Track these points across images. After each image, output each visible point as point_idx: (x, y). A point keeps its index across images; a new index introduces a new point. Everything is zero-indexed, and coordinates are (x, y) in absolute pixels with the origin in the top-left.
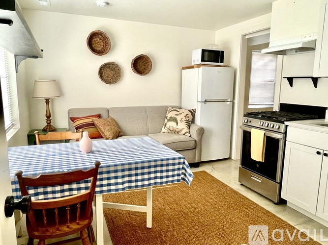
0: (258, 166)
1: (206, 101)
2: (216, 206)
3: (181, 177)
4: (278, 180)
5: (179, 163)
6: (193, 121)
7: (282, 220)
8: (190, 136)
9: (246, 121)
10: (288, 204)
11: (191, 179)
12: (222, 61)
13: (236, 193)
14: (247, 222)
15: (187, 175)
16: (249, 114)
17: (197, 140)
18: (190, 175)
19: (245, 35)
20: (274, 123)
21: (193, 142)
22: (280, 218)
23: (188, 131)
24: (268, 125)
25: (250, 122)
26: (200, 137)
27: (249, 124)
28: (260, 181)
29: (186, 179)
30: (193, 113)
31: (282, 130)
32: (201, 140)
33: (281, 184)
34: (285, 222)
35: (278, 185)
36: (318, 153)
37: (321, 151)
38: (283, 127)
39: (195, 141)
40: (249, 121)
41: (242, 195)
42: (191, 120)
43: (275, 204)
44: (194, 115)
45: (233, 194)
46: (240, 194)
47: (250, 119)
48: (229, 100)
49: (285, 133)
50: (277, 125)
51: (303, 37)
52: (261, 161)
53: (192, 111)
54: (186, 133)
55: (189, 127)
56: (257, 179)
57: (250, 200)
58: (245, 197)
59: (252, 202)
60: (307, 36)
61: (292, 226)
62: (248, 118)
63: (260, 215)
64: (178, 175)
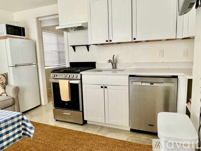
0: (66, 104)
1: (16, 66)
2: (46, 144)
3: (21, 133)
4: (81, 110)
5: (18, 121)
6: (7, 83)
7: (90, 134)
8: (7, 96)
9: (53, 76)
10: (88, 122)
11: (33, 131)
12: (24, 35)
13: (55, 128)
14: (72, 145)
15: (28, 129)
16: (54, 70)
17: (14, 97)
18: (31, 128)
19: (38, 18)
20: (73, 74)
21: (12, 100)
22: (88, 133)
23: (4, 91)
24: (70, 76)
25: (57, 76)
26: (16, 94)
27: (56, 77)
28: (70, 114)
29: (27, 133)
30: (6, 76)
31: (79, 78)
32: (17, 97)
33: (83, 111)
34: (92, 134)
35: (82, 113)
36: (102, 87)
37: (103, 86)
38: (79, 75)
39: (13, 98)
40: (55, 76)
41: (60, 128)
42: (4, 82)
43: (81, 125)
44: (7, 77)
45: (54, 129)
46: (58, 127)
47: (56, 74)
48: (34, 64)
49: (81, 79)
50: (75, 75)
51: (80, 21)
52: (69, 100)
53: (5, 75)
54: (3, 93)
55: (5, 88)
56: (67, 113)
57: (67, 129)
58: (63, 128)
59: (68, 129)
60: (82, 20)
61: (96, 135)
62: (54, 74)
63: (76, 136)
64: (19, 132)
